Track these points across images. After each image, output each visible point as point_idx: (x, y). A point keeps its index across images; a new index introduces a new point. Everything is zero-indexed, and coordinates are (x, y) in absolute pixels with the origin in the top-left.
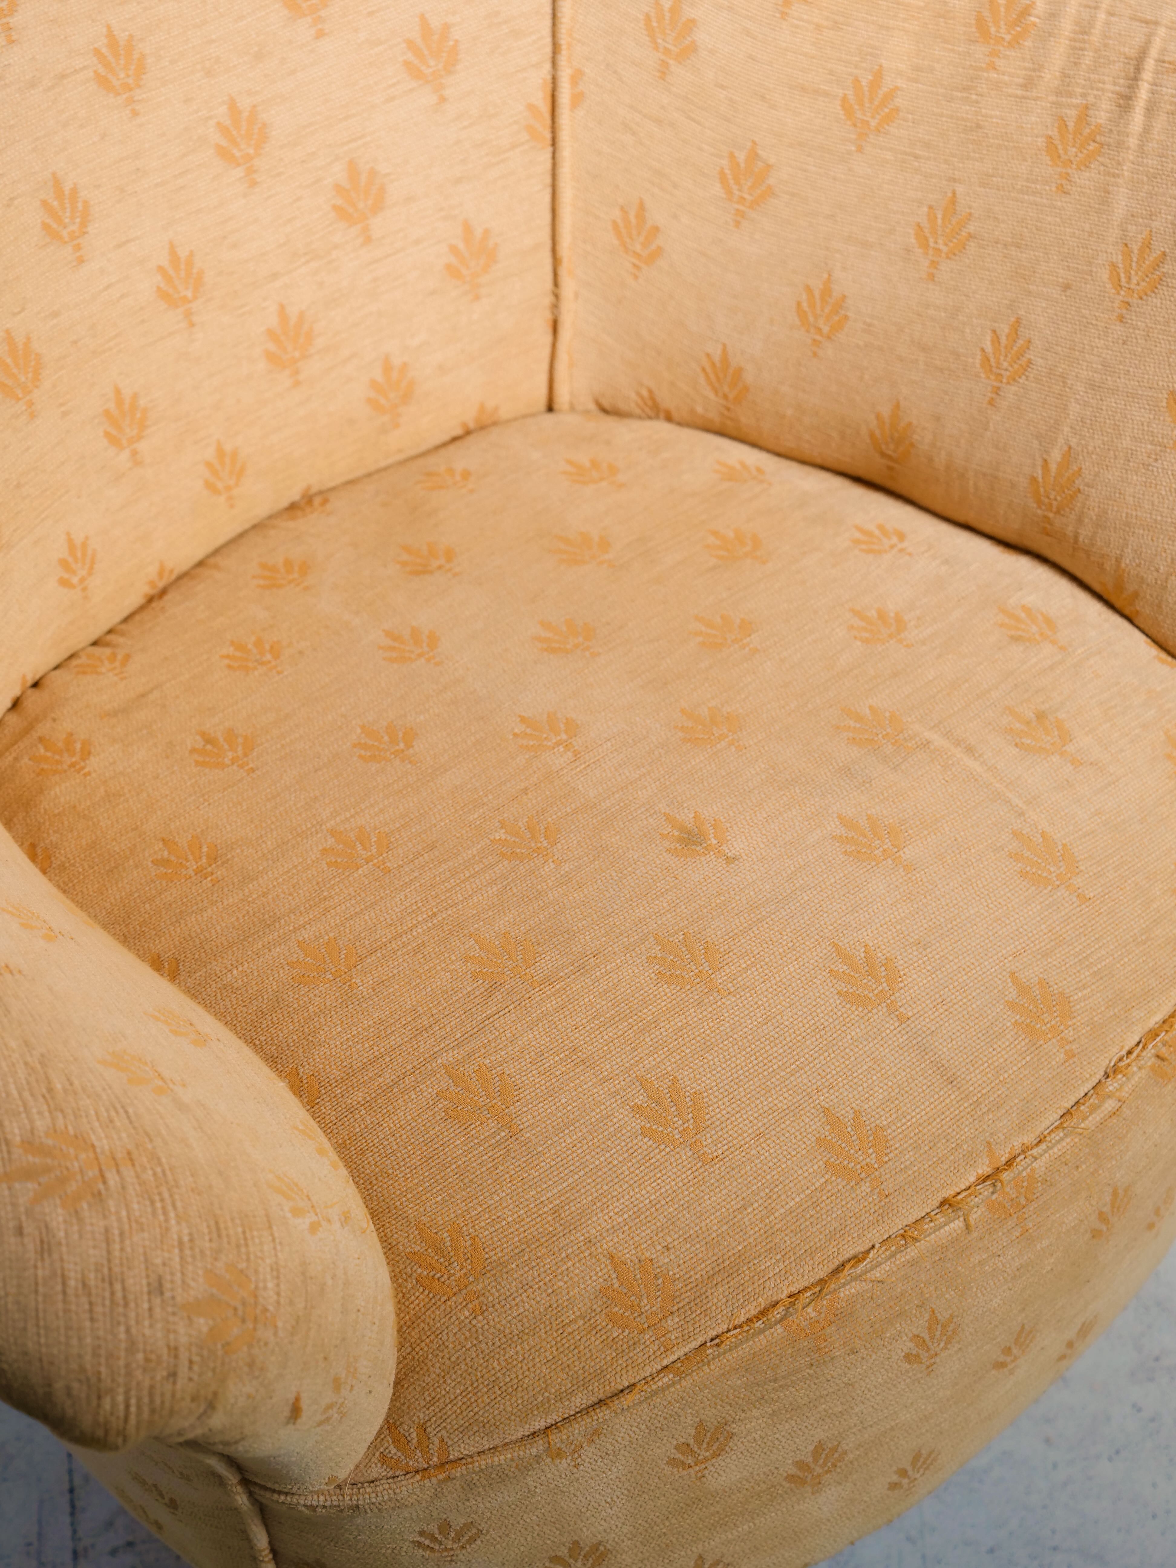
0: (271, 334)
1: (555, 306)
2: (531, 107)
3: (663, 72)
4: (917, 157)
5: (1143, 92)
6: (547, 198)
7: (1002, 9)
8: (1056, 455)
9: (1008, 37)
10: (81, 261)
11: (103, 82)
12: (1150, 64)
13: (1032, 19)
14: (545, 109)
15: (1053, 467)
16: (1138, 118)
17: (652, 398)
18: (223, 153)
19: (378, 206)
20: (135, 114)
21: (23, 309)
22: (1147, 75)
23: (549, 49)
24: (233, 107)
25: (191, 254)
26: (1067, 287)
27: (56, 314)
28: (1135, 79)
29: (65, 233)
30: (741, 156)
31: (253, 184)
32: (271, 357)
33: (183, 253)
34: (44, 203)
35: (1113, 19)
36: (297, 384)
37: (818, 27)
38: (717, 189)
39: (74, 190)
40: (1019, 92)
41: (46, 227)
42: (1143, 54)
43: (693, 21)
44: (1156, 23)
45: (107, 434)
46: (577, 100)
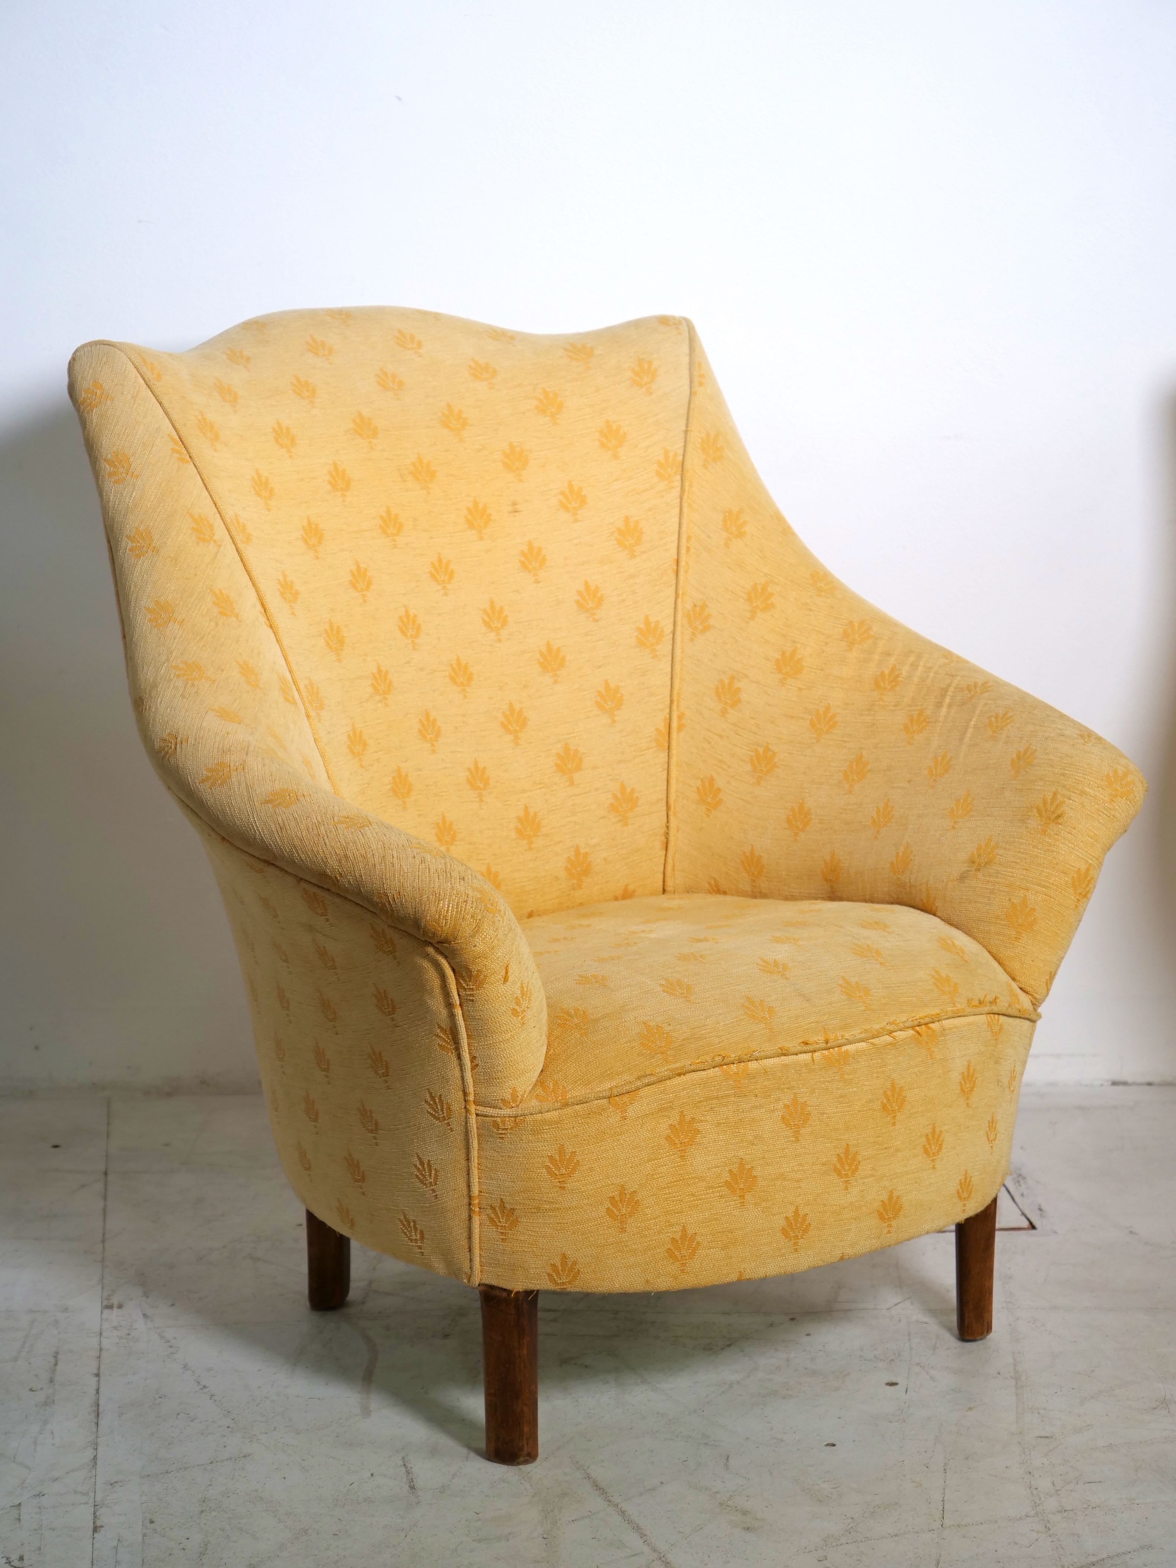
0: (519, 819)
1: (667, 835)
2: (657, 730)
3: (724, 712)
4: (845, 742)
5: (947, 700)
6: (665, 776)
7: (887, 677)
8: (902, 849)
9: (889, 687)
10: (434, 751)
11: (452, 679)
12: (952, 689)
13: (901, 679)
14: (664, 730)
15: (901, 854)
16: (944, 710)
17: (717, 886)
18: (503, 725)
19: (578, 768)
20: (465, 697)
21: (406, 761)
22: (950, 693)
23: (668, 702)
24: (511, 705)
25: (485, 768)
26: (909, 781)
27: (420, 770)
28: (943, 696)
29: (428, 737)
30: (761, 750)
31: (517, 744)
32: (519, 832)
33: (481, 766)
34: (420, 720)
35: (937, 676)
36: (530, 849)
37: (800, 689)
38: (748, 767)
39: (435, 720)
40: (893, 708)
41: (420, 731)
42: (949, 686)
43: (739, 689)
44: (957, 675)
45: (437, 835)
46: (680, 728)
